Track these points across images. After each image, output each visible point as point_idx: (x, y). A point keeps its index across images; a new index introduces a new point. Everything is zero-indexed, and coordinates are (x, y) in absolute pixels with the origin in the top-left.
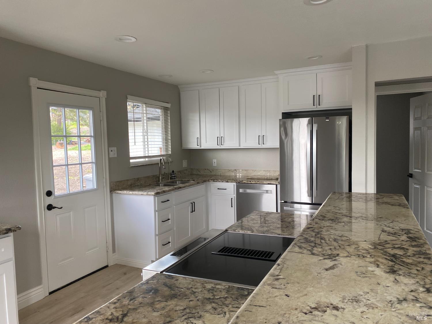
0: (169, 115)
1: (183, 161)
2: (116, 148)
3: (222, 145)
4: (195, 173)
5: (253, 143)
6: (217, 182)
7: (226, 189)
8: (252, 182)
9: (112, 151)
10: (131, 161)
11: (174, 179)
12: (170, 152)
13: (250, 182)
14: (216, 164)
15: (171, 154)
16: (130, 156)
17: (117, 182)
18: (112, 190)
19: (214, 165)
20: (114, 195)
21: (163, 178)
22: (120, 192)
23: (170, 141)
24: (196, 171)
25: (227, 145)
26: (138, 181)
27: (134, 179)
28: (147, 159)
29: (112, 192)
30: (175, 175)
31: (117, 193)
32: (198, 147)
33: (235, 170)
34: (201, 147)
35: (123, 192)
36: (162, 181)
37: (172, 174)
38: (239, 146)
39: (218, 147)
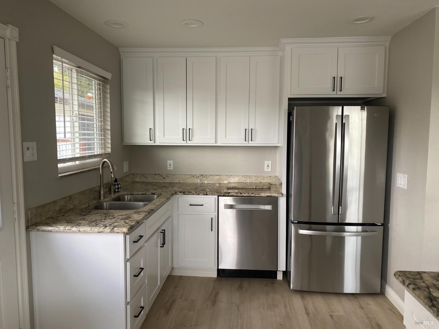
0: (108, 91)
1: (124, 162)
2: (35, 143)
3: (189, 140)
4: (138, 179)
5: (237, 139)
6: (189, 194)
7: (202, 205)
8: (243, 194)
9: (28, 149)
10: (60, 165)
11: (118, 192)
12: (109, 150)
13: (241, 194)
14: (172, 168)
15: (110, 152)
16: (58, 158)
17: (38, 207)
18: (30, 225)
19: (168, 169)
20: (33, 234)
21: (106, 192)
22: (50, 228)
23: (109, 132)
24: (140, 177)
25: (196, 141)
26: (71, 202)
27: (65, 198)
28: (77, 162)
29: (30, 229)
30: (120, 186)
31: (43, 231)
32: (151, 143)
33: (202, 175)
34: (155, 142)
35: (56, 229)
36: (105, 197)
37: (115, 185)
38: (216, 143)
39: (184, 143)
